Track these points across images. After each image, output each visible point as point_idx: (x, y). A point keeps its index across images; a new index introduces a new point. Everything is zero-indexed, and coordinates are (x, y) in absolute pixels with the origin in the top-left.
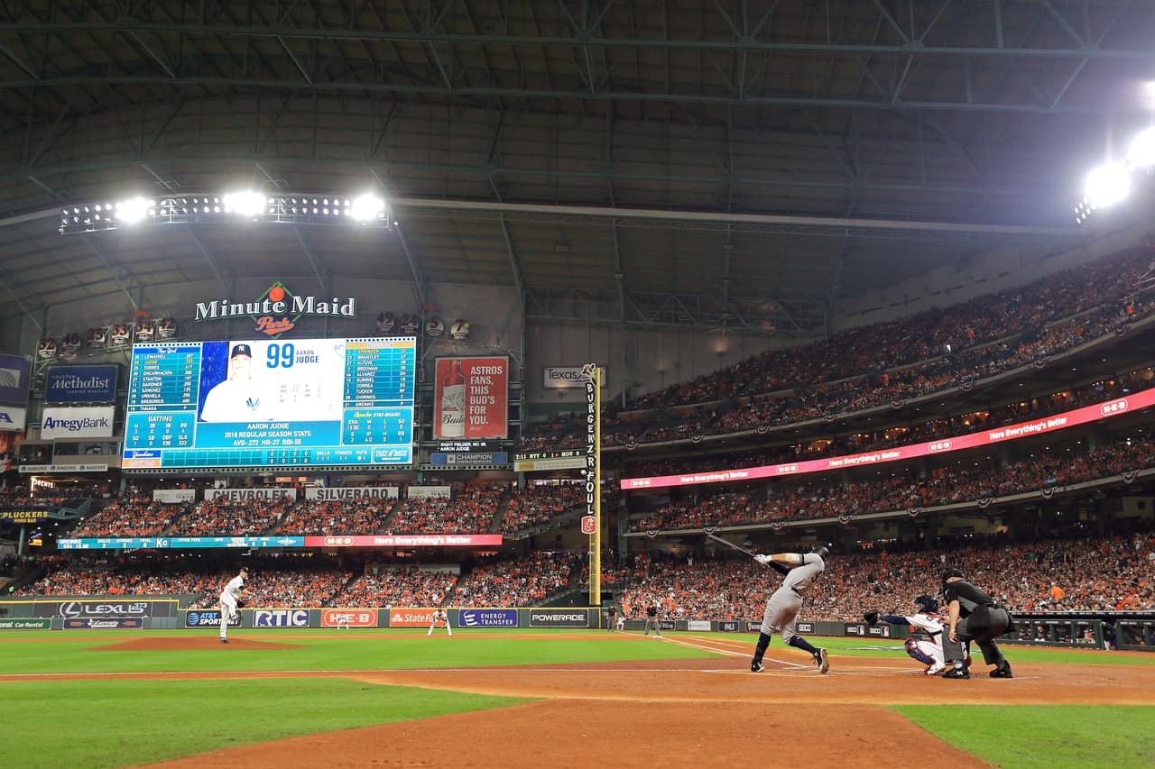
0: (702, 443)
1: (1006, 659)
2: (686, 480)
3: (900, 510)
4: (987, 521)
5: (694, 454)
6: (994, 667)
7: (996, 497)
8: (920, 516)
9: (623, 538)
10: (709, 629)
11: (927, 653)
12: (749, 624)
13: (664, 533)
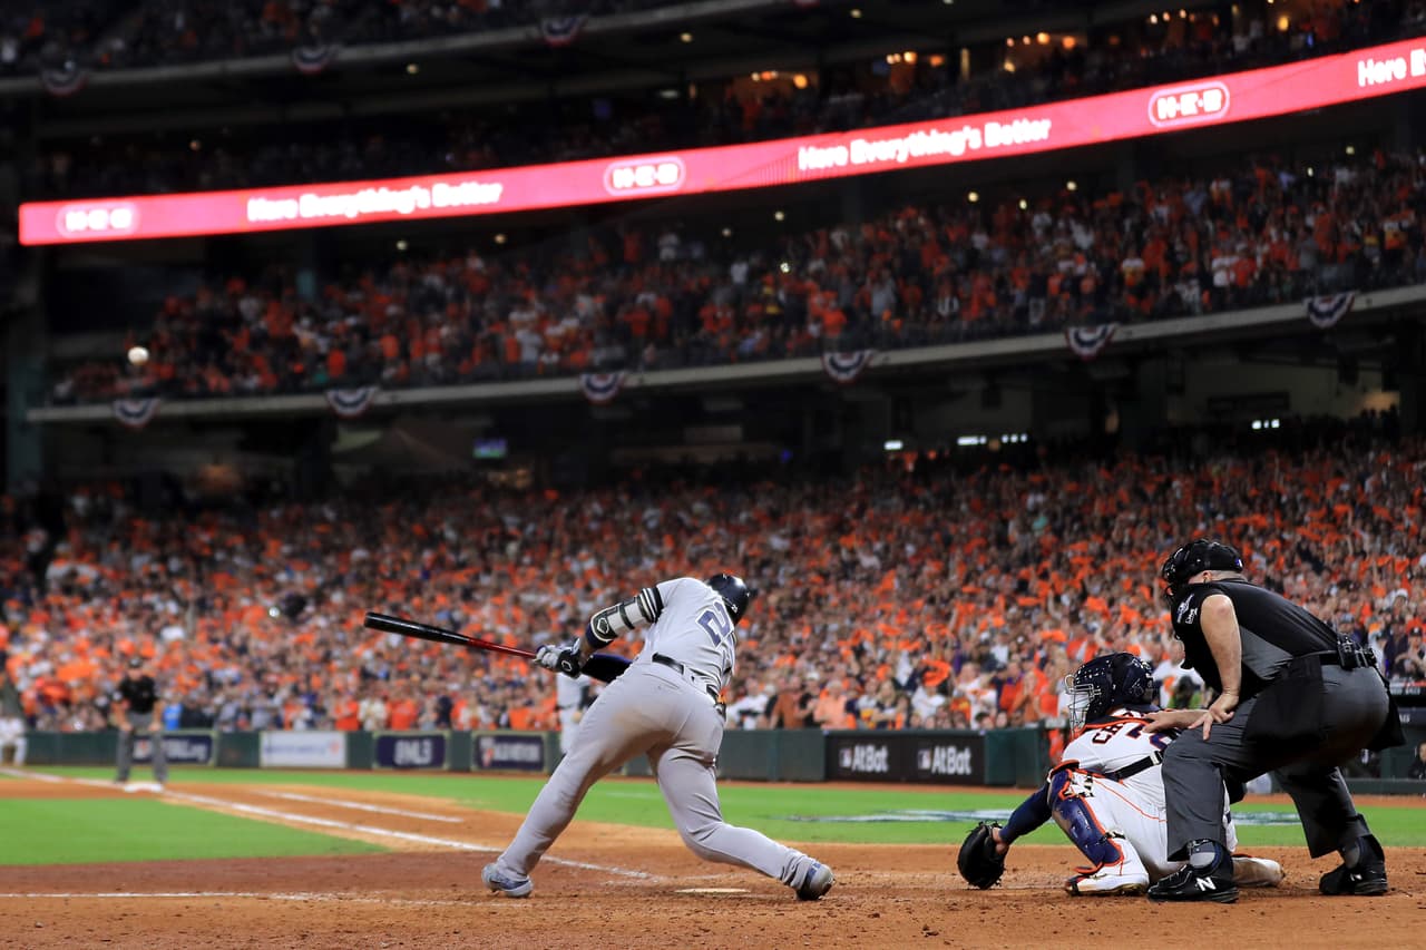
0: (332, 75)
1: (1373, 831)
2: (267, 210)
3: (1043, 329)
4: (1335, 373)
5: (302, 112)
6: (1333, 860)
7: (1366, 288)
8: (1112, 353)
9: (26, 426)
10: (338, 757)
11: (1106, 823)
12: (486, 743)
13: (179, 408)
